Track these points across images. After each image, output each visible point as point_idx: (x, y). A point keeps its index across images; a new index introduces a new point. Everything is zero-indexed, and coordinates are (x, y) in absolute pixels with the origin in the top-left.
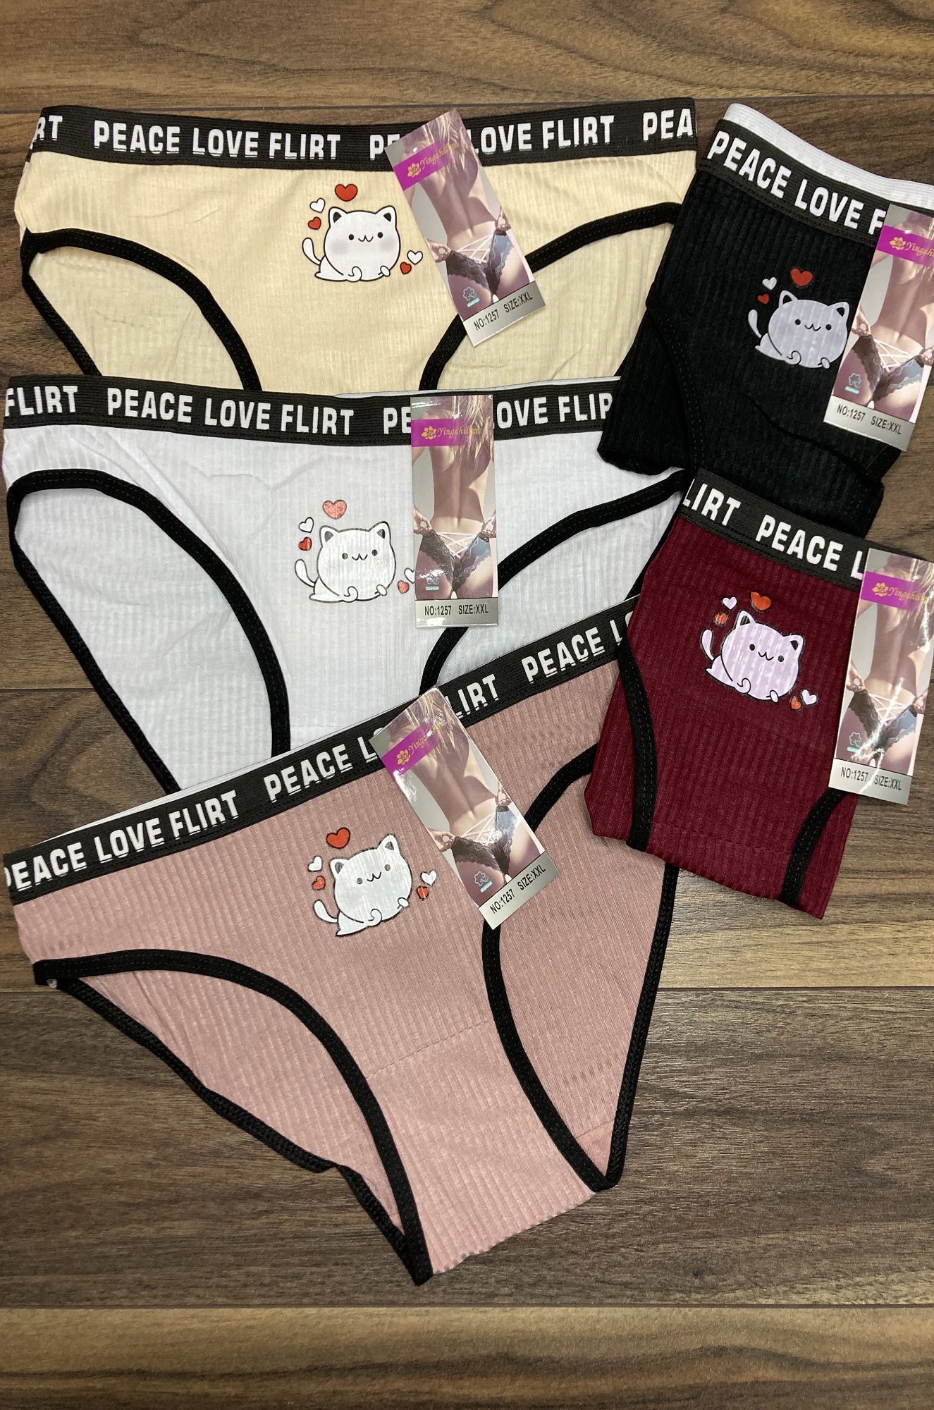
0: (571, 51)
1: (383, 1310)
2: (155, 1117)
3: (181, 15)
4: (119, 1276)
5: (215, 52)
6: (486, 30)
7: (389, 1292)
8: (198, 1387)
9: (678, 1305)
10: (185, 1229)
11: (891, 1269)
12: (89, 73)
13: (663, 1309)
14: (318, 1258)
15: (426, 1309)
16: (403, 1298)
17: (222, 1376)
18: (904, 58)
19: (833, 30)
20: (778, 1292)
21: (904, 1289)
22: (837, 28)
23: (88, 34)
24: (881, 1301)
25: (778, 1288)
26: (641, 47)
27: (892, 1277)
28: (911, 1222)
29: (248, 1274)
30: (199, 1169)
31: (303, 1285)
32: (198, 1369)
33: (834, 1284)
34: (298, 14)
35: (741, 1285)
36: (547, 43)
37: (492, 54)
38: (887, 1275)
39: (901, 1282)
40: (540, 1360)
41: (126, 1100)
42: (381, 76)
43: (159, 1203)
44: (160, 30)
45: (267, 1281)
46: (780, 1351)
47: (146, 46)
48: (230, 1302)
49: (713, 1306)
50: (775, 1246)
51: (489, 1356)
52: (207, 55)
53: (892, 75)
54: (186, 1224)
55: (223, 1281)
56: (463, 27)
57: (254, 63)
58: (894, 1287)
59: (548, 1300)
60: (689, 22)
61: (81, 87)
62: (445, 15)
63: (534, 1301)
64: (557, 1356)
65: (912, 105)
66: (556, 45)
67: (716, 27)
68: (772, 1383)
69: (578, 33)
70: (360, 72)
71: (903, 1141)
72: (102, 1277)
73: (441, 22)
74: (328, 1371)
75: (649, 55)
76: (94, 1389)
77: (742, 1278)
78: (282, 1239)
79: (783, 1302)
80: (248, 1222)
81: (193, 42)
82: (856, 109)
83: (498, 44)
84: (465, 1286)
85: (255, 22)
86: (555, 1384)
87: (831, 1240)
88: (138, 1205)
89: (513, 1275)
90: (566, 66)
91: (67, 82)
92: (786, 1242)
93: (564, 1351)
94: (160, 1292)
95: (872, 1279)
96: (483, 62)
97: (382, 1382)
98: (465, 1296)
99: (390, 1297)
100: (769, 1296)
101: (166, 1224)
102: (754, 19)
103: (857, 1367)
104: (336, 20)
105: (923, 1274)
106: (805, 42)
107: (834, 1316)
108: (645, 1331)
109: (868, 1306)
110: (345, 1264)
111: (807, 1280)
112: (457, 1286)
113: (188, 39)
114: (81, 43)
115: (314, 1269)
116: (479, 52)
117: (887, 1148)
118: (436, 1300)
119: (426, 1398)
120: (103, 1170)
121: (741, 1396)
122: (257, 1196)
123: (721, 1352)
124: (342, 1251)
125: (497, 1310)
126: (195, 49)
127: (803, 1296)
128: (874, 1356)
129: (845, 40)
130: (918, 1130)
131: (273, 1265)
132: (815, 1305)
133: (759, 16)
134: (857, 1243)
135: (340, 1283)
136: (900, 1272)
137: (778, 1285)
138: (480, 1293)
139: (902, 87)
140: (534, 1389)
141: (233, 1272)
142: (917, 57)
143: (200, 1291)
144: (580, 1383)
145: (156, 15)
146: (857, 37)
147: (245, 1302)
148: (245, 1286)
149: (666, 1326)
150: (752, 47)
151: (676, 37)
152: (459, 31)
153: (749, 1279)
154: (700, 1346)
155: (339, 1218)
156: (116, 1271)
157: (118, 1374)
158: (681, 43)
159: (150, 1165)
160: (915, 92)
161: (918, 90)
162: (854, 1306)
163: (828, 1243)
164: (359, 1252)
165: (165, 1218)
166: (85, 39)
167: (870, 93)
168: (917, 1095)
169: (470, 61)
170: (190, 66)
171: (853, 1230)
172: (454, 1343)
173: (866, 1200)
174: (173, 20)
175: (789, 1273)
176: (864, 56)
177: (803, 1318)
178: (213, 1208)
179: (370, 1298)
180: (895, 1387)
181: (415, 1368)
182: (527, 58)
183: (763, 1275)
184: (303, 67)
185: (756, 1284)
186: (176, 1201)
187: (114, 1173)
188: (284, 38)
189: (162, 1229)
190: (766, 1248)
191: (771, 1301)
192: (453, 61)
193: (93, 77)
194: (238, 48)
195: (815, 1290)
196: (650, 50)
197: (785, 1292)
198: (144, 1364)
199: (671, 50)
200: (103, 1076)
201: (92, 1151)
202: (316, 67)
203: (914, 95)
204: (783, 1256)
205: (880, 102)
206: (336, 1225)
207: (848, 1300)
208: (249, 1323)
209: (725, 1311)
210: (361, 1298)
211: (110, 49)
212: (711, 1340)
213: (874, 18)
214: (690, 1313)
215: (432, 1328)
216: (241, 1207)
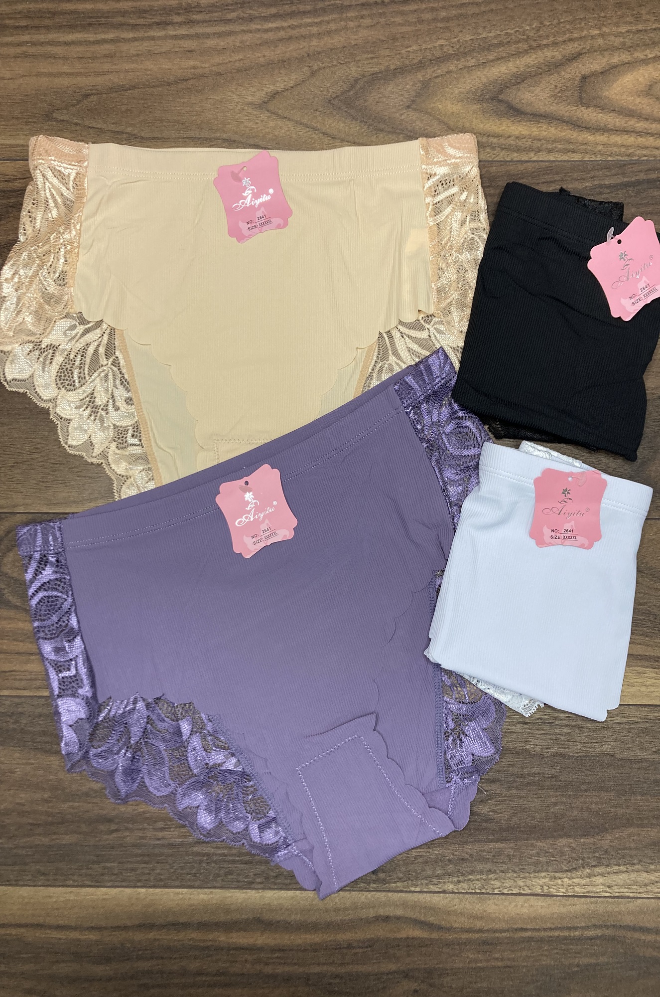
0: (315, 129)
1: (185, 890)
2: (50, 772)
3: (79, 102)
4: (27, 867)
5: (99, 126)
6: (264, 116)
7: (189, 880)
8: (73, 935)
9: (362, 891)
10: (67, 839)
11: (490, 871)
12: (23, 137)
13: (354, 893)
14: (146, 859)
15: (211, 890)
16: (197, 883)
17: (88, 928)
18: (517, 138)
19: (474, 120)
20: (422, 884)
21: (497, 884)
22: (477, 119)
23: (21, 113)
24: (484, 891)
25: (422, 881)
26: (358, 128)
27: (491, 876)
28: (502, 843)
29: (104, 868)
30: (76, 804)
31: (138, 874)
32: (73, 924)
33: (456, 879)
34: (149, 104)
35: (400, 879)
36: (301, 124)
37: (267, 130)
38: (488, 875)
39: (496, 879)
40: (279, 922)
41: (33, 762)
42: (199, 142)
43: (52, 824)
44: (65, 111)
45: (116, 871)
46: (423, 919)
47: (57, 120)
48: (92, 884)
49: (384, 891)
50: (421, 856)
51: (247, 919)
52: (94, 128)
53: (508, 148)
54: (67, 837)
55: (89, 872)
56: (250, 113)
57: (122, 133)
58: (492, 882)
59: (284, 887)
60: (386, 114)
61: (17, 145)
62: (239, 107)
63: (276, 887)
64: (289, 920)
65: (521, 168)
66: (307, 126)
67: (403, 117)
68: (416, 939)
69: (320, 118)
70: (187, 140)
71: (500, 794)
72: (17, 868)
73: (236, 110)
74: (151, 927)
75: (362, 133)
76: (10, 935)
77: (401, 875)
78: (125, 847)
79: (425, 890)
80: (105, 836)
81: (85, 119)
82: (487, 169)
83: (271, 124)
84: (235, 877)
85: (124, 108)
86: (287, 937)
87: (455, 853)
88: (39, 825)
89: (263, 872)
90: (312, 138)
91: (8, 142)
92: (428, 854)
93: (293, 917)
94: (51, 878)
95: (479, 877)
96: (261, 135)
97: (184, 933)
98: (234, 883)
99: (189, 883)
100: (417, 886)
101: (54, 837)
102: (426, 113)
103: (469, 931)
104: (173, 109)
105: (509, 875)
106: (457, 127)
107: (456, 899)
108: (342, 906)
109: (476, 893)
110: (163, 863)
111: (439, 877)
112: (230, 877)
113: (82, 118)
114: (17, 118)
115: (145, 865)
116: (259, 129)
117: (489, 799)
118: (218, 885)
119: (210, 943)
120: (18, 804)
121: (399, 946)
122: (110, 820)
123: (387, 919)
124: (161, 855)
125: (254, 892)
126: (87, 123)
127: (437, 886)
128: (479, 924)
129: (482, 126)
130: (509, 788)
131: (120, 863)
132: (444, 892)
133: (429, 110)
134: (470, 855)
135: (159, 874)
136: (495, 873)
137: (423, 879)
138: (244, 881)
139: (515, 156)
140: (275, 939)
141: (96, 866)
142: (525, 138)
143: (75, 878)
144: (303, 936)
145: (63, 102)
146: (488, 125)
147: (102, 884)
148: (103, 875)
149: (355, 903)
150: (424, 130)
151: (379, 123)
152: (248, 116)
153: (405, 875)
154: (374, 915)
155: (160, 834)
156: (26, 864)
157: (26, 926)
158: (382, 126)
159: (46, 801)
160: (523, 159)
161: (525, 158)
162: (467, 893)
163: (453, 855)
164: (171, 855)
165: (55, 833)
166: (20, 116)
167: (495, 159)
168: (508, 767)
169: (254, 134)
170: (84, 134)
171: (468, 848)
172: (227, 911)
173: (478, 830)
174: (74, 105)
175: (430, 873)
176: (492, 136)
177: (438, 900)
178: (84, 828)
179: (177, 883)
180: (492, 944)
181: (203, 926)
182: (288, 133)
183: (414, 874)
184: (152, 136)
185: (409, 879)
186: (62, 823)
187: (24, 805)
188: (142, 118)
189: (53, 840)
190: (416, 858)
191: (418, 889)
192: (243, 134)
193: (24, 139)
194: (113, 124)
195: (444, 883)
196: (363, 130)
197: (426, 884)
198: (41, 920)
199: (375, 130)
200: (19, 747)
201: (11, 792)
202: (160, 136)
203: (523, 161)
204: (426, 862)
205: (501, 165)
206: (159, 839)
207: (464, 889)
208: (104, 897)
209: (390, 894)
210: (173, 883)
211: (34, 122)
212: (382, 912)
213: (499, 113)
214: (369, 896)
215: (214, 902)
216: (102, 827)
